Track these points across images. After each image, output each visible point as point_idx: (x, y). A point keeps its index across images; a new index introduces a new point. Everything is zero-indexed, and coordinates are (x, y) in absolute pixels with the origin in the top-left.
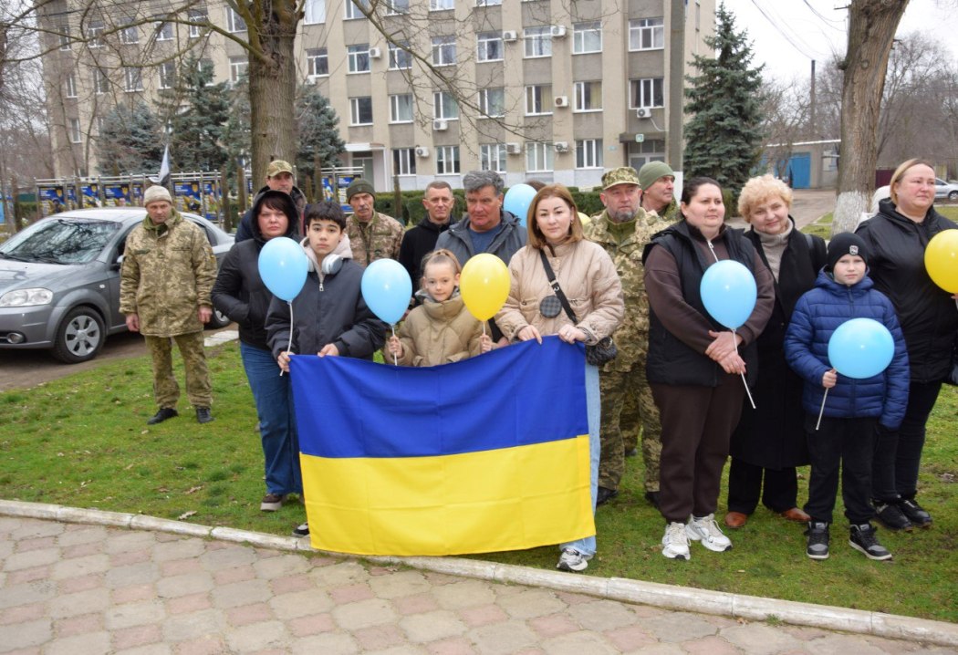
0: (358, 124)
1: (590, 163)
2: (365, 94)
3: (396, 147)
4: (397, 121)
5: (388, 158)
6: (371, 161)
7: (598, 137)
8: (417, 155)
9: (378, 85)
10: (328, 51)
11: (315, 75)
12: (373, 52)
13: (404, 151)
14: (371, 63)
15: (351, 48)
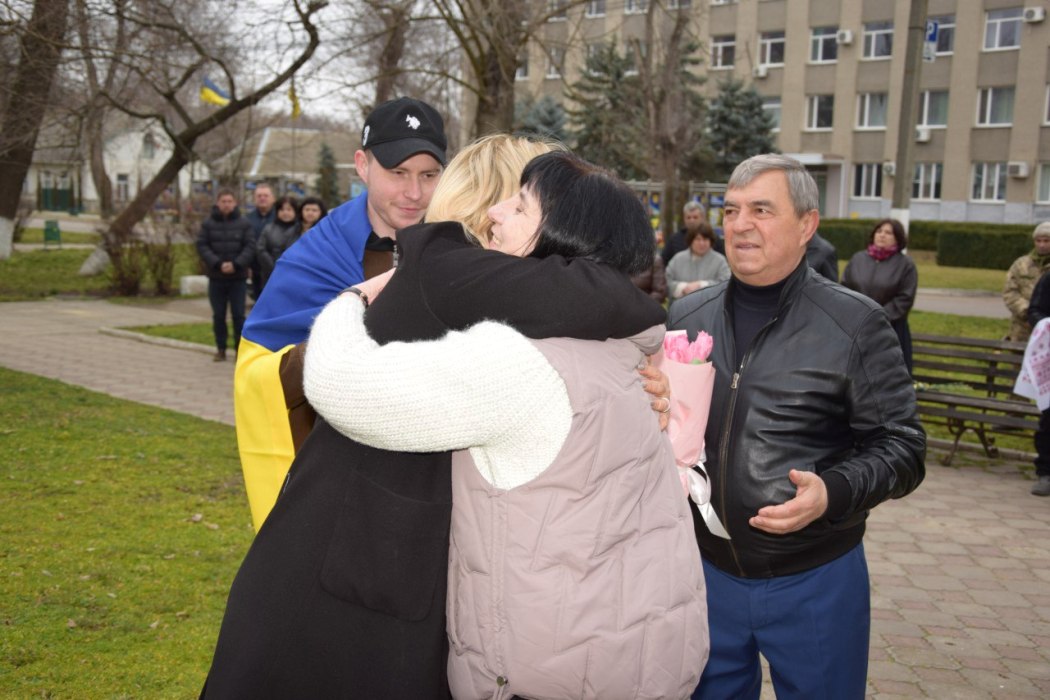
0: (814, 129)
2: (826, 91)
3: (860, 160)
4: (866, 127)
5: (847, 176)
6: (825, 177)
8: (884, 173)
9: (843, 80)
10: (788, 33)
11: (768, 65)
12: (843, 36)
13: (870, 167)
14: (840, 52)
15: (816, 31)
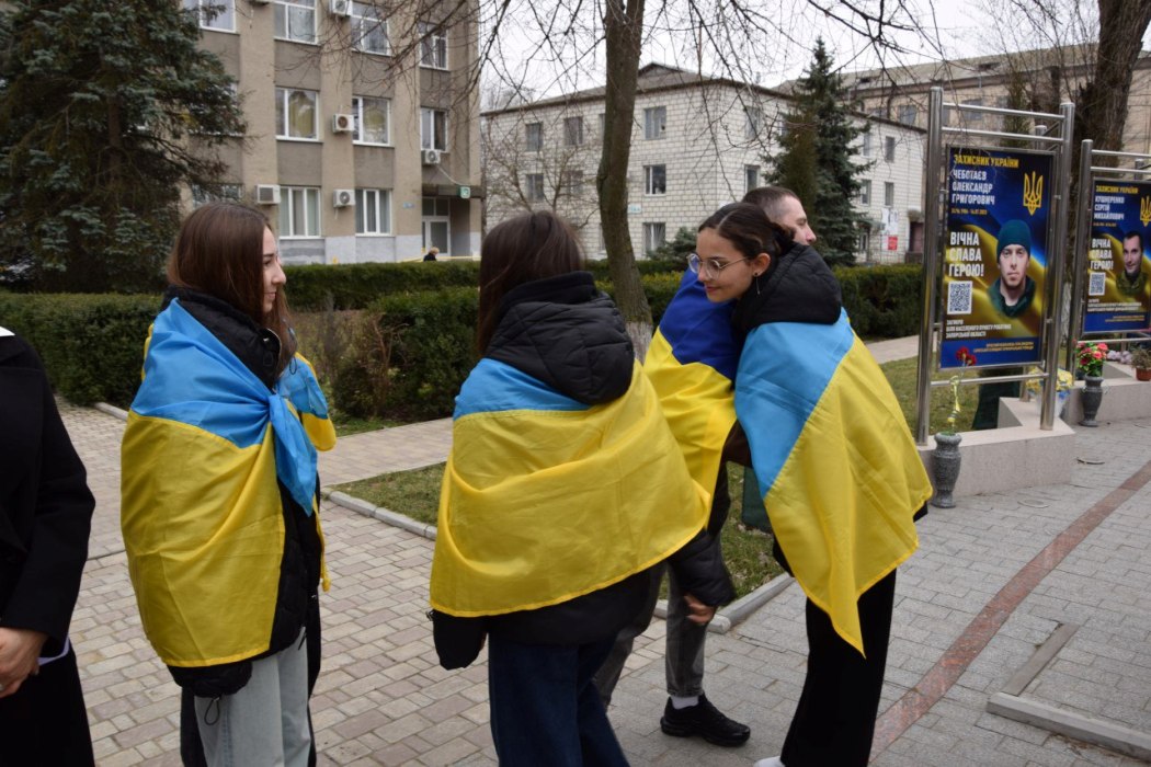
1: (372, 228)
7: (386, 186)
